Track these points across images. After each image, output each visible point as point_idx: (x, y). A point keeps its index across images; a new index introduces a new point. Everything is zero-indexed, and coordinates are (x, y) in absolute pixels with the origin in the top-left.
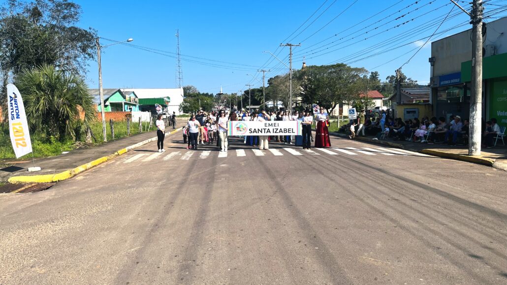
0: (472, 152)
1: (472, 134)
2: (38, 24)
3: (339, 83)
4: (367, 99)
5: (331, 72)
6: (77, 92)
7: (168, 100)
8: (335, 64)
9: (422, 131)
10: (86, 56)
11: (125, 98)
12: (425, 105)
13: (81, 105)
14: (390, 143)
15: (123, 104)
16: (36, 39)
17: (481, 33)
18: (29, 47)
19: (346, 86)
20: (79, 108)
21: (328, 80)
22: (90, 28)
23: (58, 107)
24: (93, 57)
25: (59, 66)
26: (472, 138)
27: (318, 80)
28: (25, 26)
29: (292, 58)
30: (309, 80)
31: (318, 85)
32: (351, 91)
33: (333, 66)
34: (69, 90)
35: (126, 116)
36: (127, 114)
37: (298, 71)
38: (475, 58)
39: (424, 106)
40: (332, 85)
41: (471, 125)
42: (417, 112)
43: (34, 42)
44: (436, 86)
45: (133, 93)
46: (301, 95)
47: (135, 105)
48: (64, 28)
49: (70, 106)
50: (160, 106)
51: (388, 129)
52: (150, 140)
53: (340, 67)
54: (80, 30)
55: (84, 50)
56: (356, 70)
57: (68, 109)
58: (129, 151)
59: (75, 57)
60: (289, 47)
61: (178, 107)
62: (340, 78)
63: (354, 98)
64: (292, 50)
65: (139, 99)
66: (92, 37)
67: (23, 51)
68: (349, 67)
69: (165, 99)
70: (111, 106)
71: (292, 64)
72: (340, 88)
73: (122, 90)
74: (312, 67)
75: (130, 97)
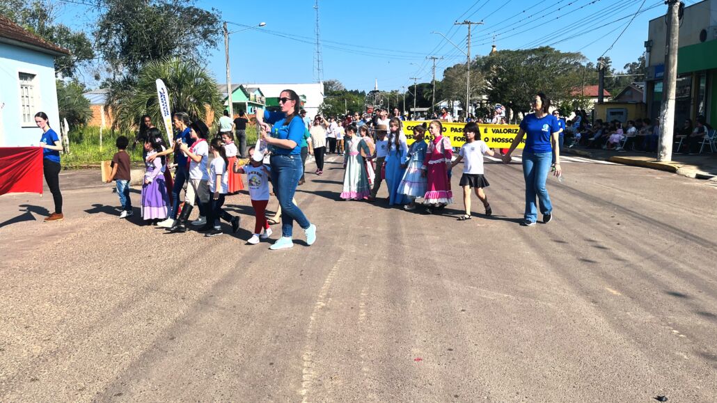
0: (660, 158)
1: (662, 136)
2: (151, 5)
3: (542, 76)
4: (582, 99)
5: (531, 60)
6: (206, 88)
7: (304, 100)
8: (538, 47)
9: (617, 136)
10: (208, 43)
11: (248, 96)
12: (637, 103)
13: (210, 103)
14: (578, 151)
15: (247, 104)
16: (150, 23)
17: (677, 15)
18: (142, 34)
19: (552, 79)
20: (208, 107)
21: (525, 71)
22: (213, 9)
23: (185, 105)
24: (215, 45)
25: (176, 56)
26: (661, 141)
27: (511, 71)
28: (137, 8)
29: (470, 41)
30: (499, 70)
31: (512, 78)
32: (557, 86)
33: (534, 51)
34: (196, 85)
37: (484, 58)
38: (669, 45)
39: (635, 106)
40: (530, 79)
41: (661, 126)
42: (624, 113)
43: (147, 27)
44: (650, 79)
45: (259, 89)
46: (487, 92)
47: (261, 106)
48: (182, 7)
49: (200, 105)
51: (579, 135)
53: (544, 52)
54: (202, 12)
55: (205, 36)
56: (569, 55)
57: (197, 108)
59: (194, 45)
60: (467, 25)
61: (317, 109)
62: (544, 68)
63: (563, 97)
64: (471, 30)
65: (267, 98)
66: (216, 19)
67: (136, 38)
68: (558, 52)
70: (233, 107)
71: (471, 50)
72: (543, 82)
73: (244, 86)
74: (504, 52)
75: (255, 96)
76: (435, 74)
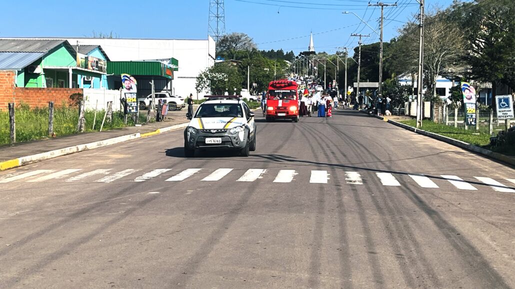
11: (76, 59)
15: (71, 72)
30: (492, 27)
35: (72, 97)
36: (75, 94)
37: (465, 5)
45: (99, 48)
47: (99, 76)
50: (132, 78)
52: (81, 147)
58: (24, 164)
69: (166, 63)
70: (46, 76)
73: (72, 42)
75: (87, 59)
76: (383, 30)
